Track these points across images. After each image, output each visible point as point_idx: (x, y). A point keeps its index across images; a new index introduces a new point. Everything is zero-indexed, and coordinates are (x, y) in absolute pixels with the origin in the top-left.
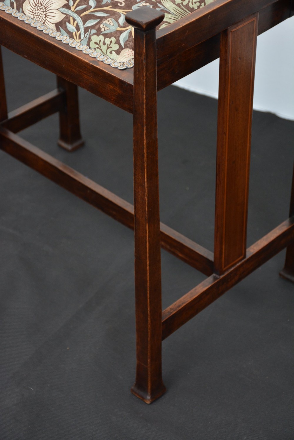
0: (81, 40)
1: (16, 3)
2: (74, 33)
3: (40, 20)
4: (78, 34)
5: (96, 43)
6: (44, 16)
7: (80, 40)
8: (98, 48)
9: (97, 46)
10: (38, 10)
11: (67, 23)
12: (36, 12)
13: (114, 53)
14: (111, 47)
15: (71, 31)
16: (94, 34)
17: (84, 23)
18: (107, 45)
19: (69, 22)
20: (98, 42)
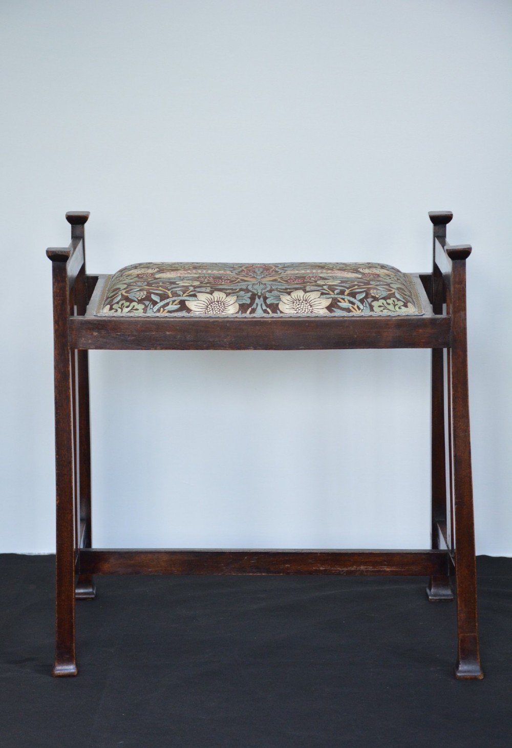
0: (362, 310)
1: (270, 309)
2: (351, 308)
3: (307, 311)
4: (355, 307)
5: (380, 306)
6: (309, 306)
7: (360, 311)
8: (384, 309)
9: (383, 308)
10: (298, 305)
11: (338, 303)
12: (298, 306)
13: (403, 307)
14: (397, 305)
15: (347, 307)
16: (372, 301)
17: (355, 298)
18: (391, 304)
19: (340, 302)
20: (382, 305)
